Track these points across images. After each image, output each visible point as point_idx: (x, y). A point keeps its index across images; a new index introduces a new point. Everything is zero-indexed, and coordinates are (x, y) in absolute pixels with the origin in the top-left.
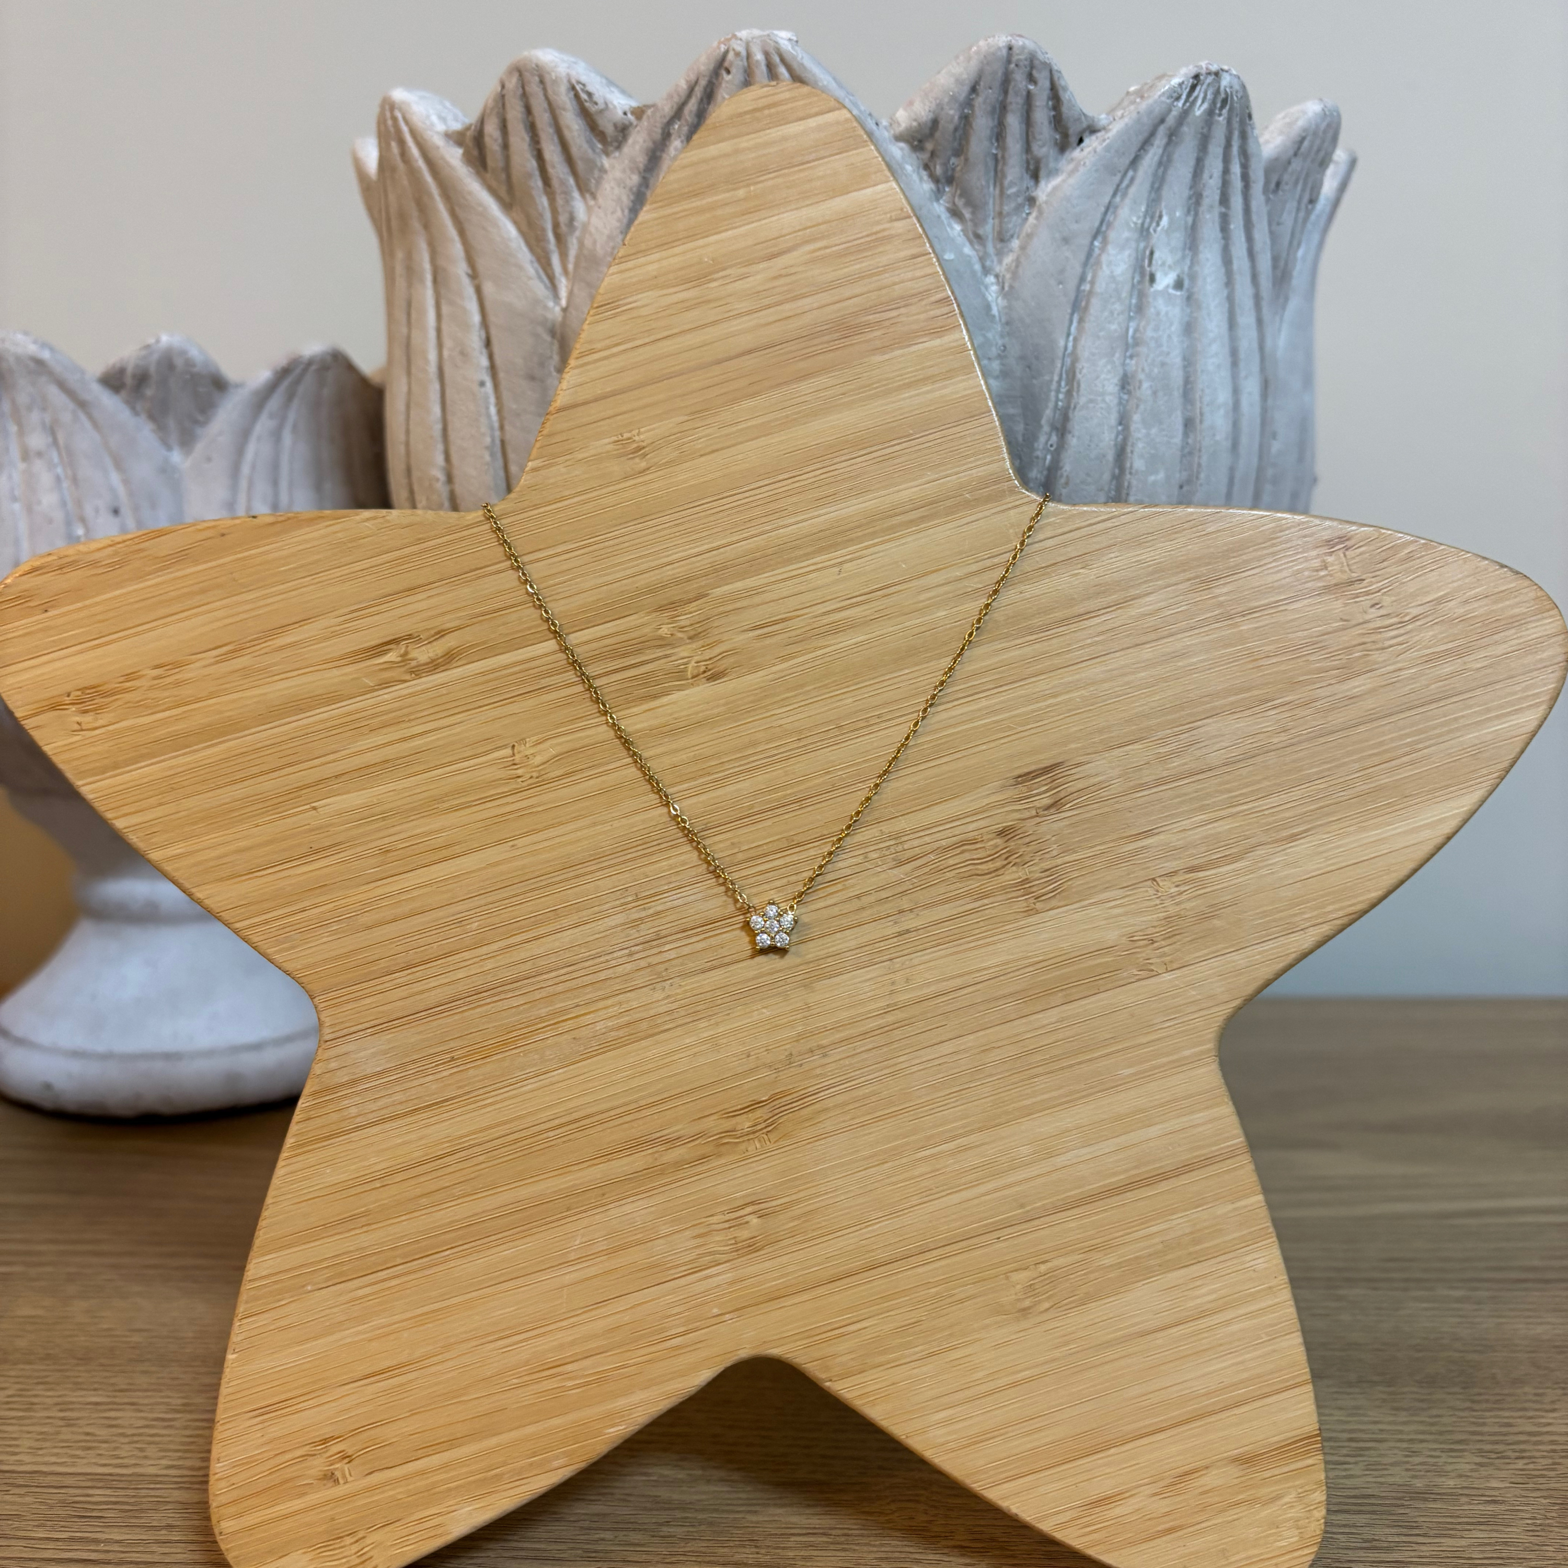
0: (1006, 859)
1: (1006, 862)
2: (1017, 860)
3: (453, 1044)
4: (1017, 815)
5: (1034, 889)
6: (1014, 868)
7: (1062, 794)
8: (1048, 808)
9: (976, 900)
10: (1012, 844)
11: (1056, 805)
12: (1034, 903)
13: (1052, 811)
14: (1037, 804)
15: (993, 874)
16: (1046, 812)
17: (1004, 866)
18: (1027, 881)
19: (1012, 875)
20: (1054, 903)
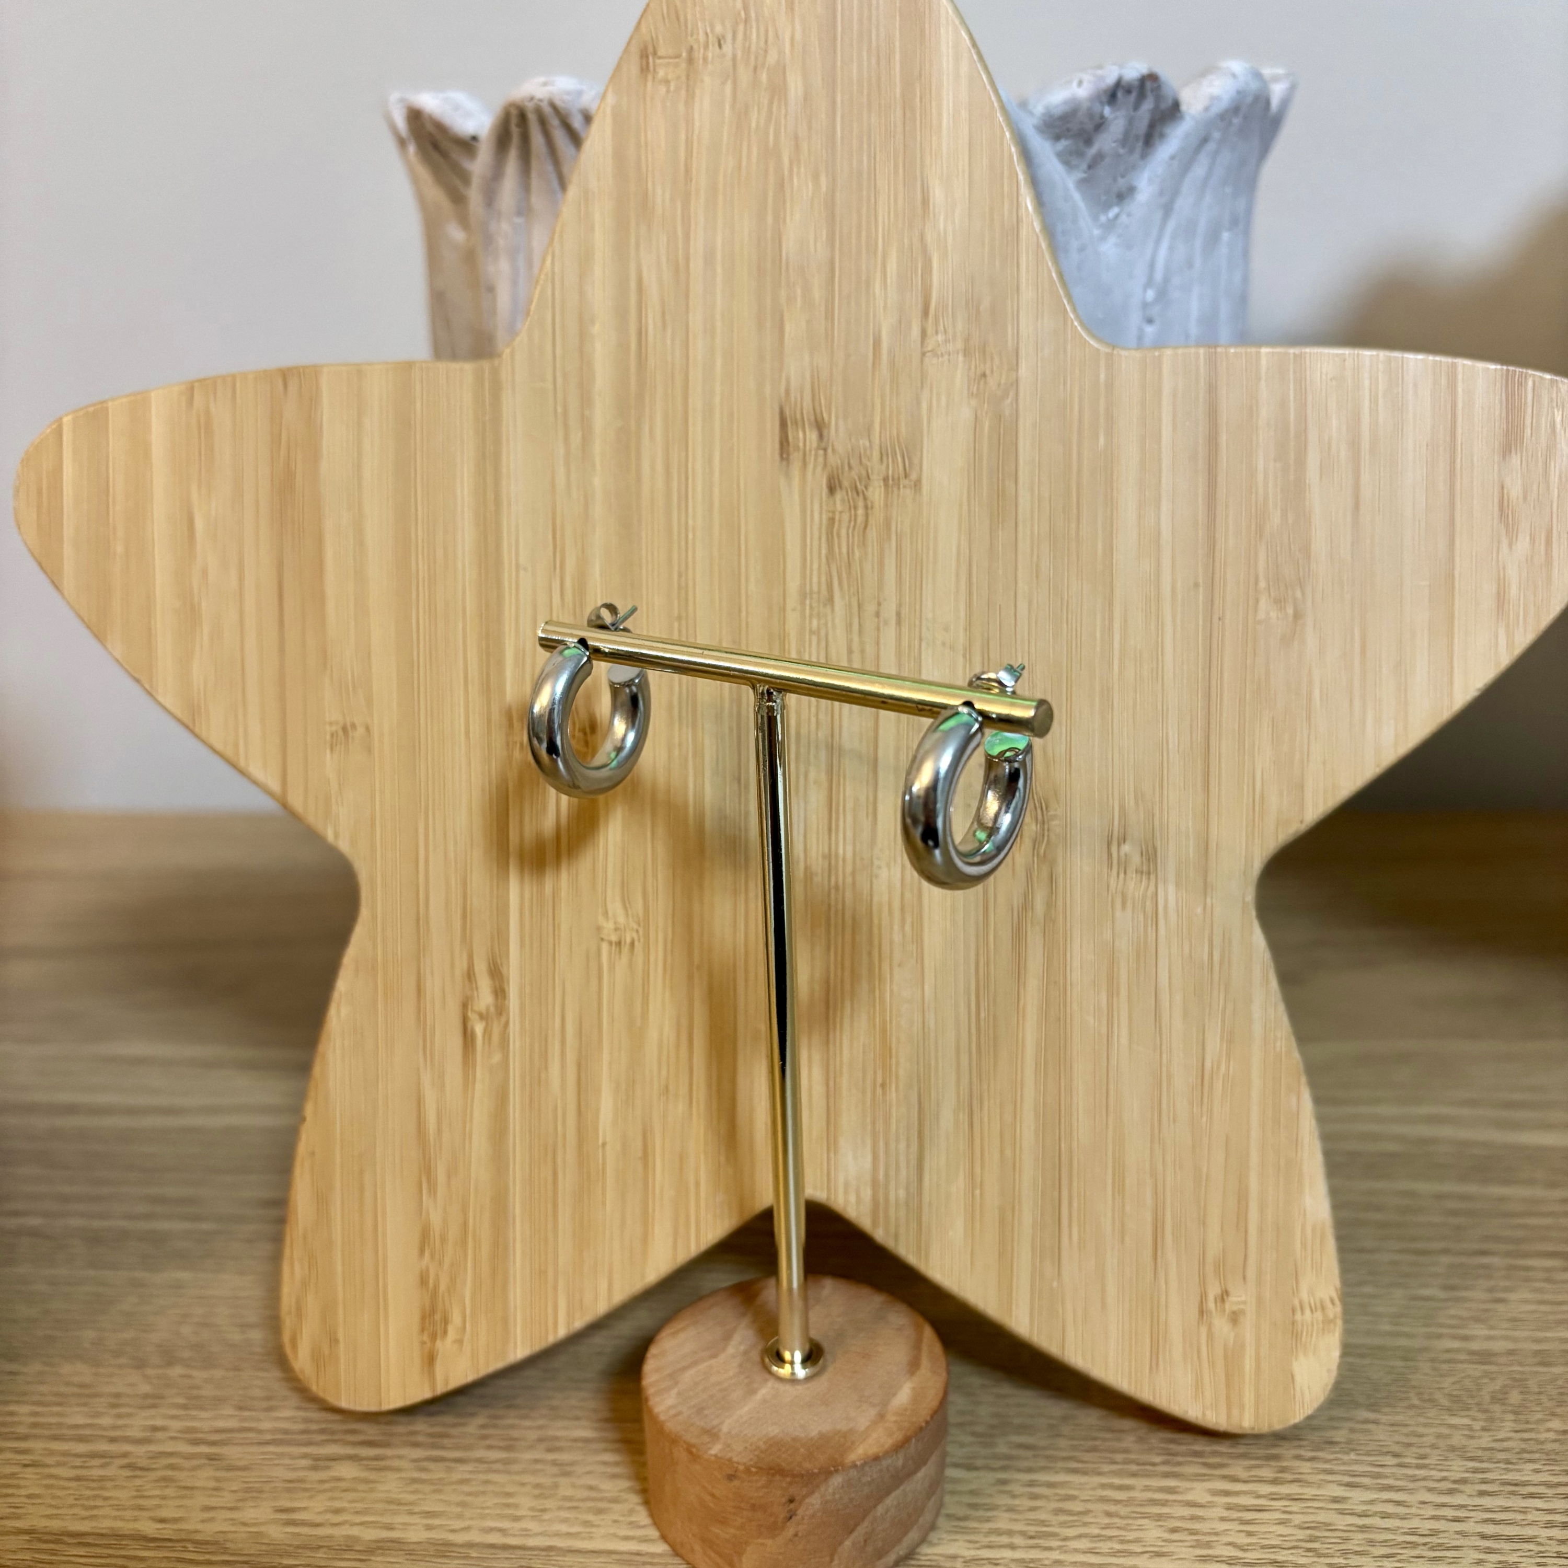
0: (858, 493)
1: (861, 495)
2: (863, 483)
3: (869, 1082)
4: (819, 469)
5: (896, 476)
6: (871, 489)
7: (812, 418)
8: (821, 436)
9: (889, 538)
10: (846, 483)
11: (820, 426)
12: (910, 481)
13: (825, 433)
14: (815, 445)
15: (870, 512)
16: (825, 439)
17: (865, 499)
18: (886, 480)
19: (876, 493)
20: (916, 461)
